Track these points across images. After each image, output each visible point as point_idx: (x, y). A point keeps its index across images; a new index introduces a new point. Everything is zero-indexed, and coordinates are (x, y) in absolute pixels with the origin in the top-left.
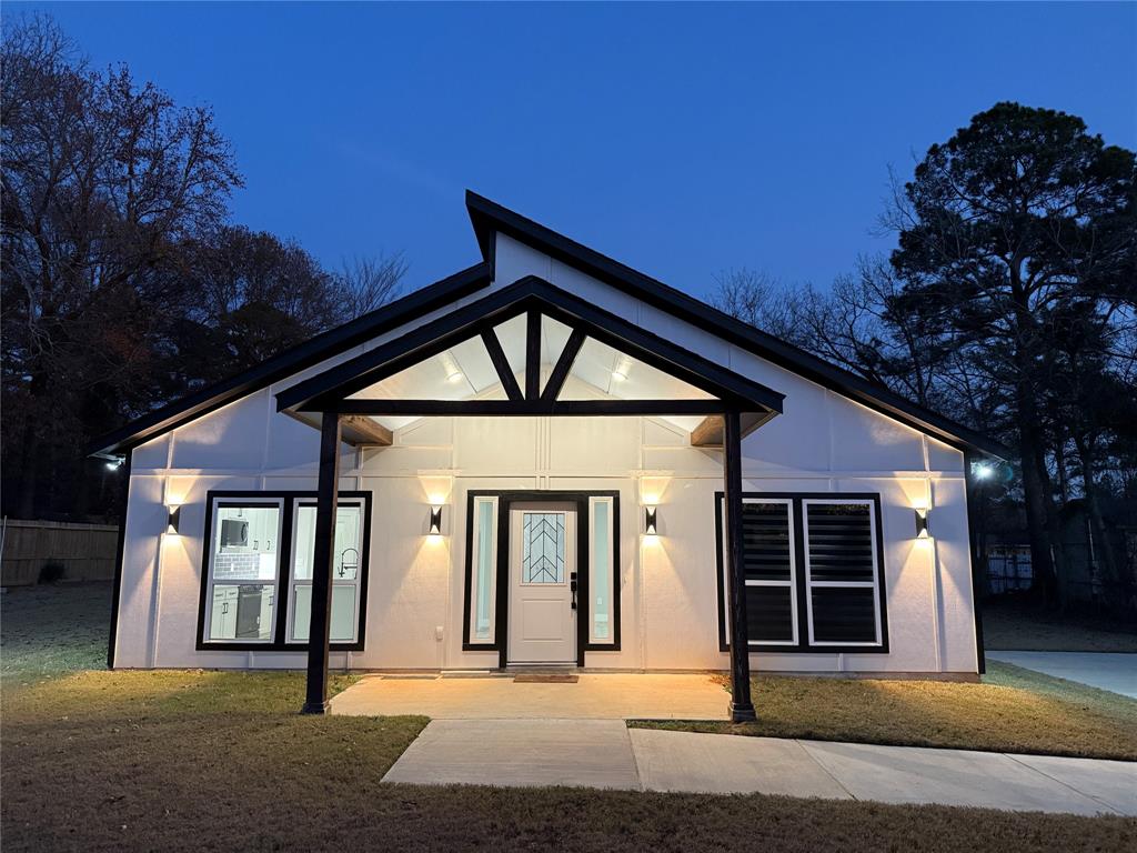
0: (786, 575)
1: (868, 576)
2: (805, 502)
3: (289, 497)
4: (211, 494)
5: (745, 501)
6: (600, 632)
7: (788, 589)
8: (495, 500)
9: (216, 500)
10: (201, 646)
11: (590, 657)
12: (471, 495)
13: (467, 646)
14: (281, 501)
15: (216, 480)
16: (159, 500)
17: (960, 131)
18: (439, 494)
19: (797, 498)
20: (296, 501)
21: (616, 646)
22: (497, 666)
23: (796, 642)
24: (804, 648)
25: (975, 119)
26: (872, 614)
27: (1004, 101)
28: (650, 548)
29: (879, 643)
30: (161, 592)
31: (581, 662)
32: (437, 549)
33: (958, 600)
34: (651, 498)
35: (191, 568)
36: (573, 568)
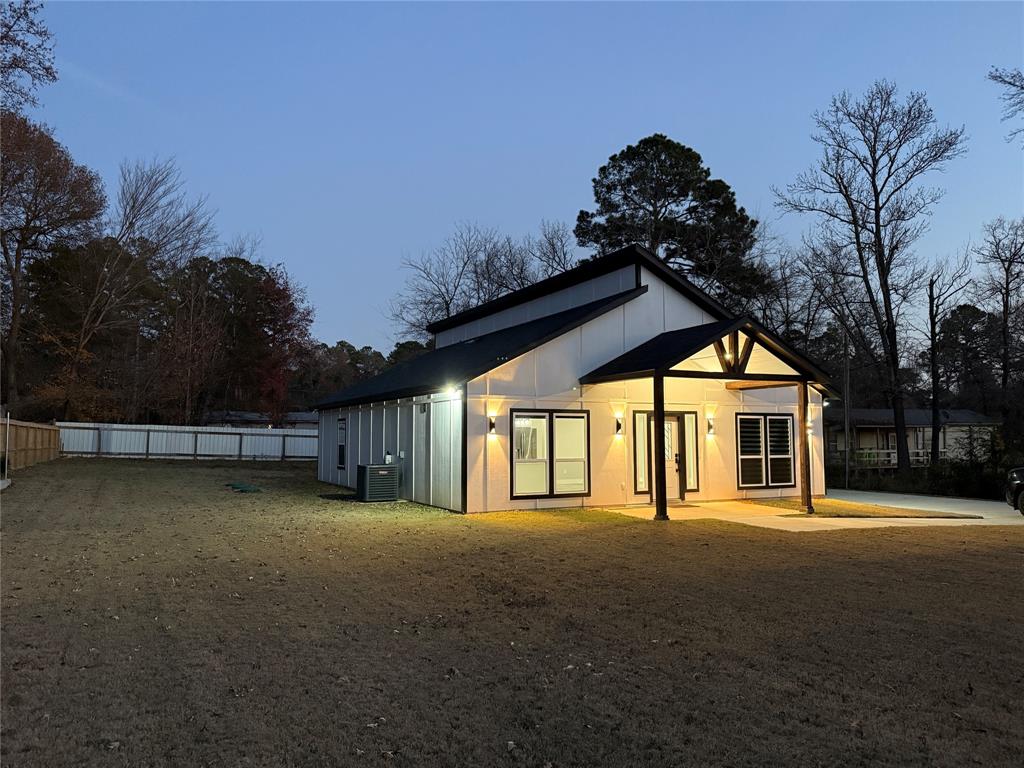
0: (758, 453)
1: (787, 452)
2: (768, 417)
3: (551, 412)
4: (512, 411)
5: (742, 417)
6: (691, 483)
7: (760, 460)
8: (645, 415)
9: (515, 414)
10: (513, 498)
11: (688, 496)
12: (635, 412)
13: (637, 493)
14: (547, 414)
15: (515, 402)
16: (483, 413)
18: (620, 412)
19: (765, 415)
20: (555, 414)
21: (697, 490)
22: (649, 501)
23: (764, 484)
24: (767, 487)
26: (790, 470)
28: (710, 439)
29: (793, 483)
31: (682, 497)
32: (620, 440)
33: (818, 462)
34: (710, 415)
35: (503, 454)
36: (676, 451)
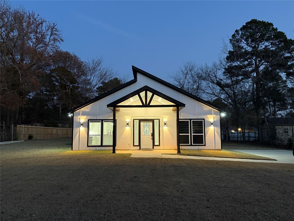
0: (188, 133)
1: (202, 133)
2: (192, 120)
3: (102, 120)
4: (89, 120)
5: (180, 120)
6: (157, 143)
7: (188, 135)
8: (138, 121)
9: (89, 121)
10: (88, 146)
11: (155, 147)
12: (134, 120)
13: (134, 146)
14: (101, 121)
15: (89, 118)
16: (79, 121)
17: (243, 26)
18: (128, 120)
19: (190, 120)
20: (104, 121)
21: (159, 145)
22: (139, 149)
23: (190, 144)
24: (191, 145)
25: (246, 23)
26: (203, 139)
27: (253, 19)
28: (165, 129)
29: (204, 144)
30: (80, 137)
31: (153, 148)
32: (128, 129)
33: (218, 137)
34: (165, 120)
35: (86, 133)
36: (152, 132)
